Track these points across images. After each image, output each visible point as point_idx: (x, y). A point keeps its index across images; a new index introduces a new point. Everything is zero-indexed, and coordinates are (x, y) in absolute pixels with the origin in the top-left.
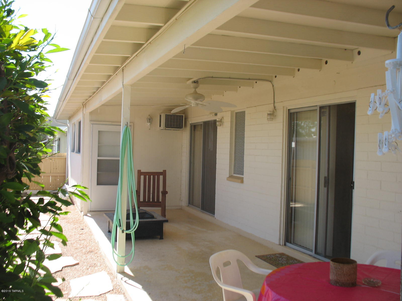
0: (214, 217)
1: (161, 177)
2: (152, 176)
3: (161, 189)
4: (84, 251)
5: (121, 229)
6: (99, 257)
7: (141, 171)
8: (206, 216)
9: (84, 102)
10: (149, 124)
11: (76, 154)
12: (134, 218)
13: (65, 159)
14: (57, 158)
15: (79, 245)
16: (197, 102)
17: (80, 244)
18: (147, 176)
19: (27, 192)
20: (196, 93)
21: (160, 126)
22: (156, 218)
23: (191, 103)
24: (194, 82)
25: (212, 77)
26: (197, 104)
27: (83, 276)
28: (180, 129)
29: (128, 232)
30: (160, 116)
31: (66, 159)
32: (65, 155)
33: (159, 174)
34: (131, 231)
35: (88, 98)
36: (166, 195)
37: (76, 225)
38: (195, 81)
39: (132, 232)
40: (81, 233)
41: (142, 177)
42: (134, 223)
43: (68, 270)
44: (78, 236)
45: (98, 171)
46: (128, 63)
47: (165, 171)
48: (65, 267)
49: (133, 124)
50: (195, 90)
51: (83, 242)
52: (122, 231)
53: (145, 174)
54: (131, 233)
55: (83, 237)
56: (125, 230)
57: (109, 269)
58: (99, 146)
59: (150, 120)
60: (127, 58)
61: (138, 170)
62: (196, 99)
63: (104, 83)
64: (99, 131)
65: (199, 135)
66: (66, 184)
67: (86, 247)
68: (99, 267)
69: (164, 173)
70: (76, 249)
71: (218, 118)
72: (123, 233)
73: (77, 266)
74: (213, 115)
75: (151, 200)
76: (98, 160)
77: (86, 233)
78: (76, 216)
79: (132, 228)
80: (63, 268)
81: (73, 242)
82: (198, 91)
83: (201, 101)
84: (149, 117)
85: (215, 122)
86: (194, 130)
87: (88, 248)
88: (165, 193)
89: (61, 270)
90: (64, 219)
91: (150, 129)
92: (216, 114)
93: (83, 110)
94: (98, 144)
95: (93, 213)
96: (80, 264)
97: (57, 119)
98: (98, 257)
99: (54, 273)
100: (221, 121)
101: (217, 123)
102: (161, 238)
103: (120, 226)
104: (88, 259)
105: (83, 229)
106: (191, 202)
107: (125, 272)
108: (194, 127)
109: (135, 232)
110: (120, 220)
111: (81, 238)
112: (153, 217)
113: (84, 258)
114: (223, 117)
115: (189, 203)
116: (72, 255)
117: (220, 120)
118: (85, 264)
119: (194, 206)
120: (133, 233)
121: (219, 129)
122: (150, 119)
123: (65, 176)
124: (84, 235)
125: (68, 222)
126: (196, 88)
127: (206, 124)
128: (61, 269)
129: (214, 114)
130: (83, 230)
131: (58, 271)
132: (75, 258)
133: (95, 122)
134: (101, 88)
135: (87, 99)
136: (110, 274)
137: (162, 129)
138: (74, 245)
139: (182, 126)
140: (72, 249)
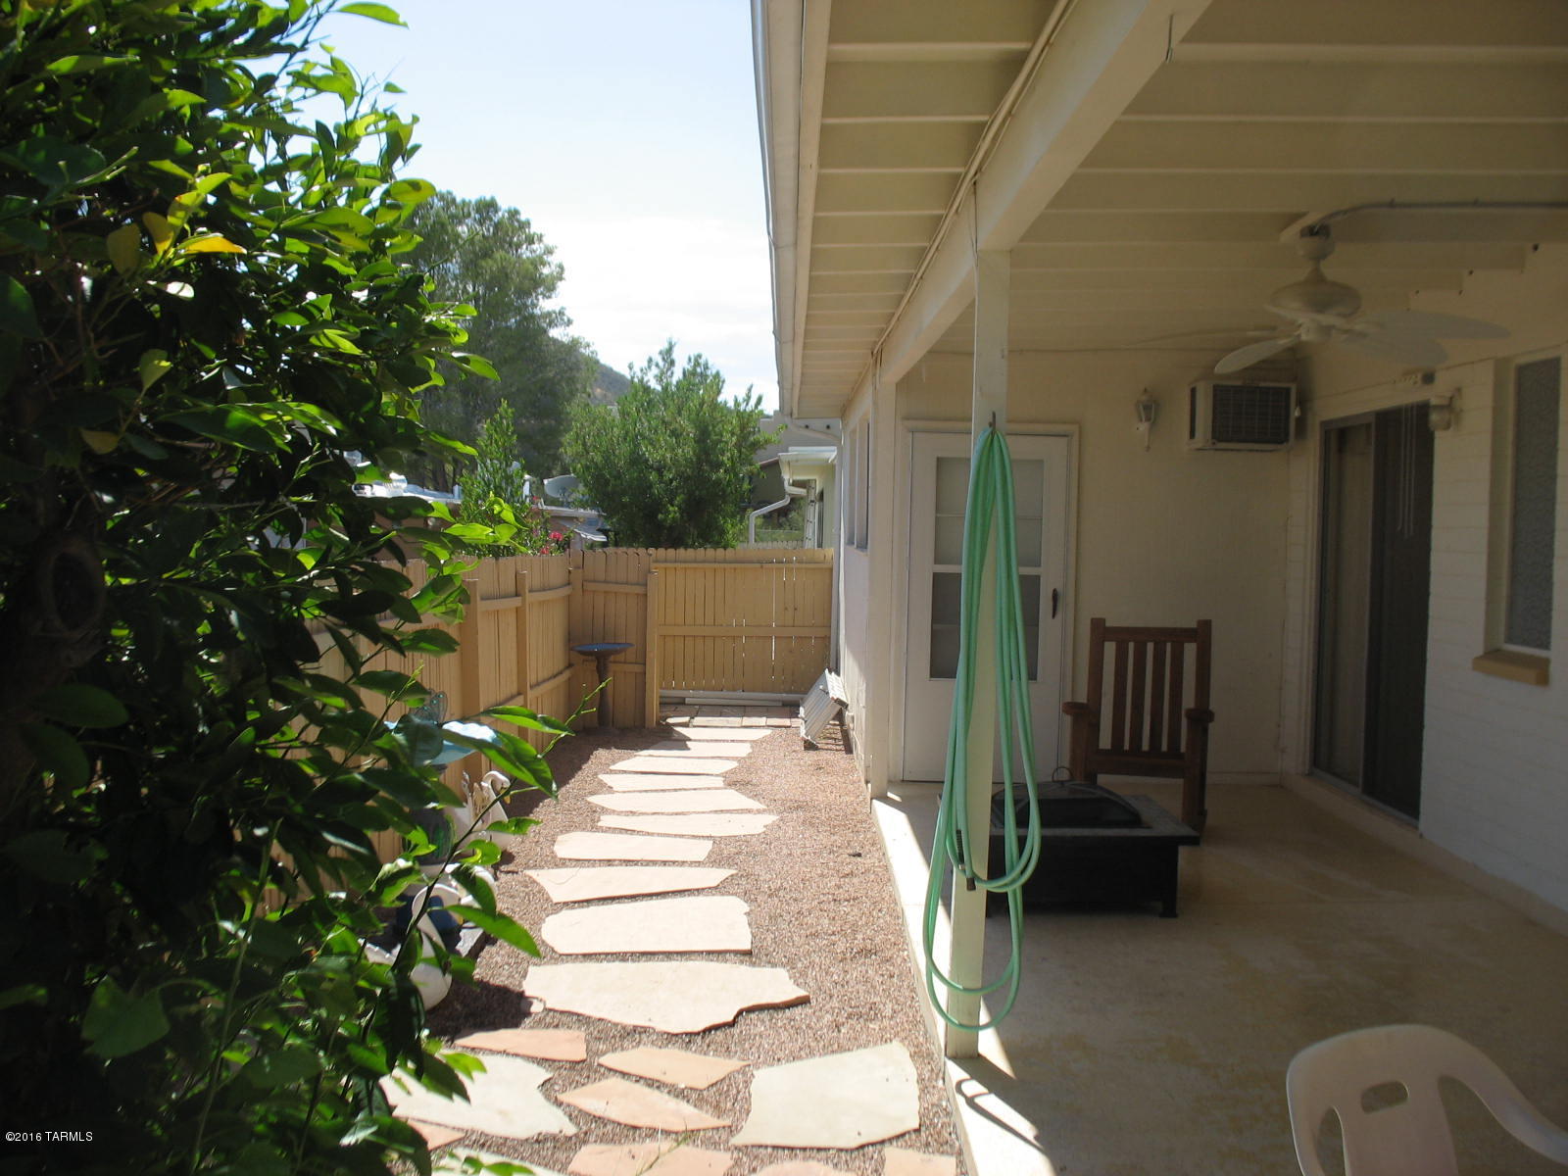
0: (1416, 828)
1: (1190, 650)
2: (1150, 646)
3: (1188, 701)
4: (840, 947)
5: (964, 871)
6: (895, 980)
7: (1108, 624)
8: (1381, 824)
9: (876, 343)
10: (1144, 427)
11: (856, 551)
12: (1022, 821)
13: (830, 572)
14: (797, 569)
15: (827, 921)
16: (1328, 319)
17: (832, 915)
18: (1131, 645)
19: (684, 698)
20: (1318, 279)
21: (1192, 434)
22: (1148, 828)
23: (1300, 326)
24: (1311, 232)
25: (1392, 205)
26: (1326, 330)
27: (811, 1054)
28: (1279, 446)
29: (995, 886)
30: (1193, 391)
31: (831, 570)
32: (828, 558)
33: (1179, 636)
34: (1006, 885)
35: (884, 326)
36: (1211, 725)
37: (836, 837)
38: (1314, 227)
39: (1012, 886)
40: (847, 870)
41: (1110, 648)
42: (1022, 842)
43: (758, 1024)
44: (835, 881)
45: (935, 620)
46: (987, 154)
47: (1205, 626)
48: (750, 1010)
49: (1080, 427)
50: (1317, 270)
51: (845, 908)
52: (968, 880)
53: (1122, 635)
54: (1009, 890)
55: (852, 886)
56: (985, 877)
57: (926, 1033)
58: (937, 519)
59: (1151, 408)
60: (980, 129)
61: (1092, 620)
62: (1320, 306)
63: (922, 253)
64: (938, 459)
65: (1360, 472)
66: (830, 672)
67: (855, 932)
68: (886, 1022)
69: (1201, 634)
70: (815, 935)
71: (1434, 395)
72: (972, 892)
73: (798, 1010)
74: (1415, 383)
75: (1145, 747)
76: (936, 576)
77: (867, 871)
78: (848, 799)
79: (1013, 868)
80: (740, 1013)
81: (806, 907)
82: (1331, 270)
83: (1344, 316)
84: (1144, 398)
85: (1423, 410)
86: (1340, 450)
87: (860, 936)
88: (1202, 718)
89: (732, 1024)
90: (797, 808)
91: (1148, 448)
92: (1429, 378)
93: (874, 375)
94: (937, 512)
95: (911, 790)
96: (813, 1002)
97: (794, 417)
98: (892, 976)
99: (698, 1034)
100: (1449, 407)
101: (1434, 417)
102: (1170, 911)
103: (961, 859)
104: (851, 983)
105: (859, 855)
106: (1322, 758)
107: (979, 1055)
108: (1339, 437)
109: (1025, 888)
110: (959, 832)
111: (841, 894)
112: (1135, 820)
113: (835, 977)
114: (1459, 390)
115: (1315, 762)
116: (790, 964)
117: (1445, 402)
118: (835, 1003)
119: (1335, 775)
120: (1014, 891)
121: (1444, 444)
122: (1147, 408)
123: (830, 638)
124: (855, 880)
125: (812, 824)
126: (1319, 257)
127: (1387, 421)
128: (730, 1018)
129: (1419, 376)
130: (859, 859)
131: (717, 1027)
132: (799, 978)
133: (921, 424)
134: (919, 276)
135: (883, 330)
136: (920, 1055)
137: (1200, 445)
138: (809, 920)
139: (1287, 434)
140: (796, 939)
